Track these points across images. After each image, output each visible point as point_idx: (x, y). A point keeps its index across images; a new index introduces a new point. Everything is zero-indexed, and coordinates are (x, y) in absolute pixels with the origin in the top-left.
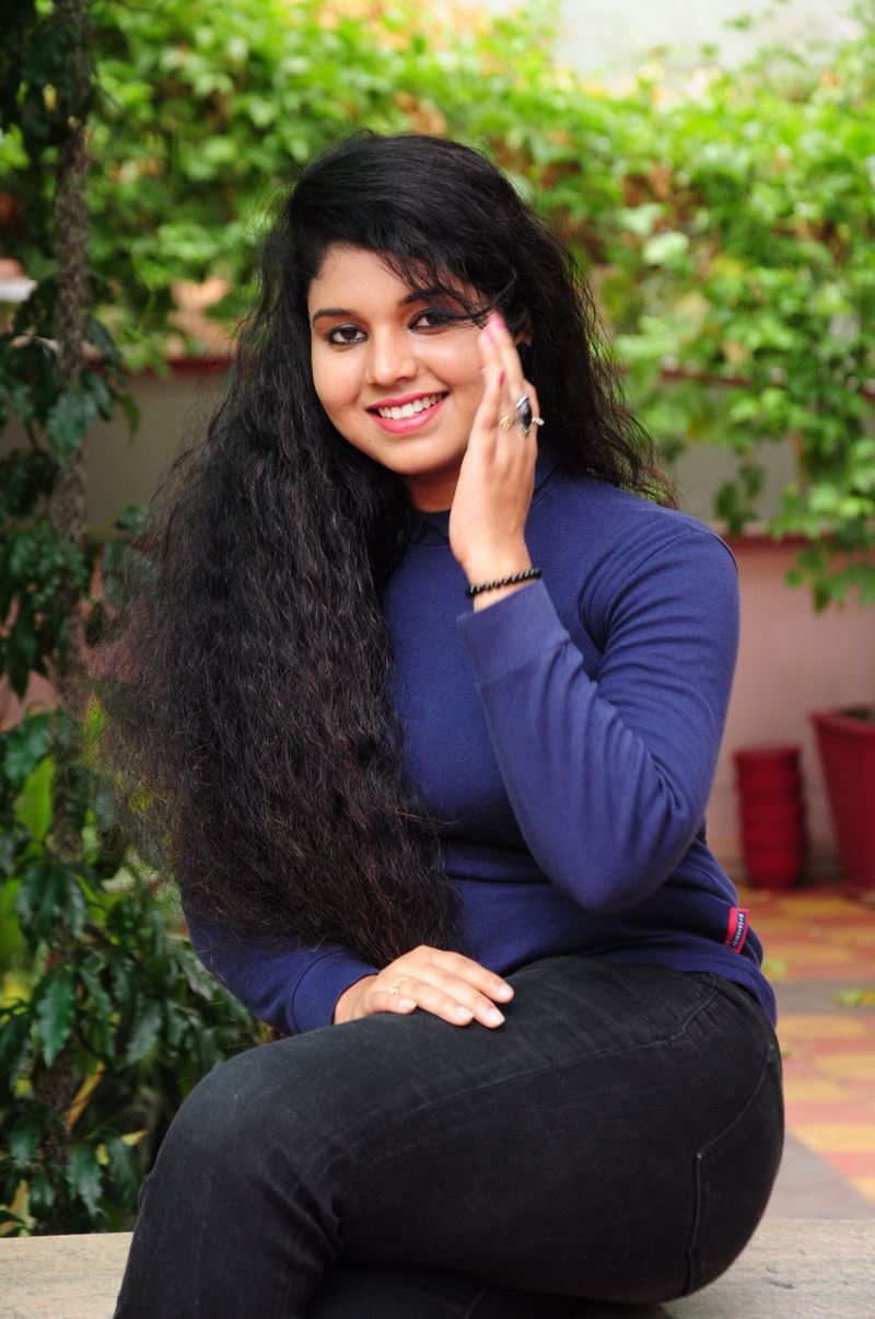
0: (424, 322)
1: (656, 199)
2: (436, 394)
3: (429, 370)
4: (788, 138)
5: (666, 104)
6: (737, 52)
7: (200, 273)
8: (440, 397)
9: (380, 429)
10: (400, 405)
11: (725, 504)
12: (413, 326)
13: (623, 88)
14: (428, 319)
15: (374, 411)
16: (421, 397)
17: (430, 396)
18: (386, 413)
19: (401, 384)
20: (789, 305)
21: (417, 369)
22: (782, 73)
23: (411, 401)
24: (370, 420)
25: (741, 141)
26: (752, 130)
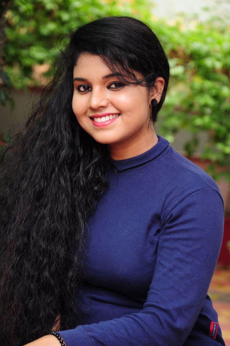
0: (113, 86)
1: (178, 57)
2: (116, 114)
3: (113, 104)
4: (219, 43)
5: (184, 29)
6: (204, 17)
7: (41, 62)
8: (117, 115)
9: (93, 125)
10: (100, 117)
11: (187, 148)
12: (109, 87)
13: (171, 23)
14: (115, 85)
15: (92, 118)
16: (109, 115)
17: (113, 114)
18: (96, 120)
19: (101, 109)
20: (214, 92)
21: (108, 104)
22: (217, 25)
23: (105, 116)
24: (90, 121)
25: (205, 43)
26: (209, 40)
